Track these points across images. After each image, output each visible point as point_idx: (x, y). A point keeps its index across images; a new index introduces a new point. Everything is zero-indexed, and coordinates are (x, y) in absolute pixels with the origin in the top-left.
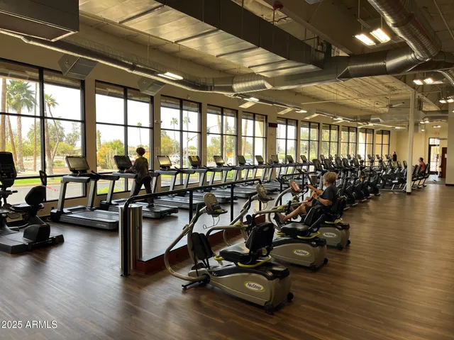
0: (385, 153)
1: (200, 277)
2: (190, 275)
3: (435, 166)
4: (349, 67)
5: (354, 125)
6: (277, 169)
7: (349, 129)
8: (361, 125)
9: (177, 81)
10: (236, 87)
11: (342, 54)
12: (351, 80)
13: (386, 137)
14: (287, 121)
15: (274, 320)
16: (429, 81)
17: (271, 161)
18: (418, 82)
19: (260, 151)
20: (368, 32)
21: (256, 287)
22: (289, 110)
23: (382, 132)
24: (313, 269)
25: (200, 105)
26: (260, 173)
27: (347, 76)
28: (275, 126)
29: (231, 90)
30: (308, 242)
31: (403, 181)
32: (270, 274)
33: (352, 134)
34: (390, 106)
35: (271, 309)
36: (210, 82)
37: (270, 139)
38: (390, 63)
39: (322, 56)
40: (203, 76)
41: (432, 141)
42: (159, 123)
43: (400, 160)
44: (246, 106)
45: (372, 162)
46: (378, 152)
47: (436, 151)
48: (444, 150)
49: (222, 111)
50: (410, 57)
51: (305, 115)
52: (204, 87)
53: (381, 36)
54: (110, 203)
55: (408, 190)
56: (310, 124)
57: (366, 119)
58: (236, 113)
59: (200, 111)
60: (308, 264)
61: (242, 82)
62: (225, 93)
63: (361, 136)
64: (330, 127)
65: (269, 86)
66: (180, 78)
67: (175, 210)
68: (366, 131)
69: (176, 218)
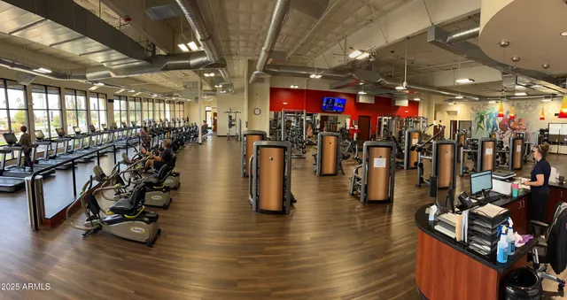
0: (182, 117)
1: (95, 227)
2: (86, 225)
3: (210, 124)
4: (168, 63)
5: (163, 98)
6: (116, 133)
7: (159, 101)
8: (167, 99)
9: (46, 74)
10: (88, 75)
11: (162, 53)
12: (168, 72)
13: (181, 106)
14: (120, 97)
15: (154, 251)
16: (212, 75)
17: (111, 127)
18: (206, 75)
19: (103, 120)
20: (186, 43)
21: (139, 230)
22: (122, 90)
23: (179, 103)
24: (165, 207)
25: (60, 89)
26: (105, 136)
27: (166, 69)
28: (112, 101)
29: (85, 78)
30: (161, 190)
31: (196, 136)
32: (146, 219)
33: (162, 105)
34: (185, 87)
35: (151, 243)
36: (69, 73)
37: (109, 111)
38: (193, 62)
39: (150, 54)
40: (64, 68)
41: (207, 109)
42: (32, 105)
43: (192, 121)
44: (93, 88)
45: (175, 123)
46: (177, 116)
47: (210, 115)
48: (215, 114)
49: (75, 92)
50: (204, 59)
51: (134, 93)
52: (64, 76)
53: (193, 46)
54: (4, 170)
55: (200, 142)
56: (135, 100)
57: (171, 95)
58: (86, 94)
59: (60, 94)
60: (161, 204)
61: (92, 72)
62: (81, 81)
63: (167, 105)
64: (148, 100)
65: (113, 75)
66: (50, 72)
67: (53, 172)
68: (169, 102)
69: (54, 177)
